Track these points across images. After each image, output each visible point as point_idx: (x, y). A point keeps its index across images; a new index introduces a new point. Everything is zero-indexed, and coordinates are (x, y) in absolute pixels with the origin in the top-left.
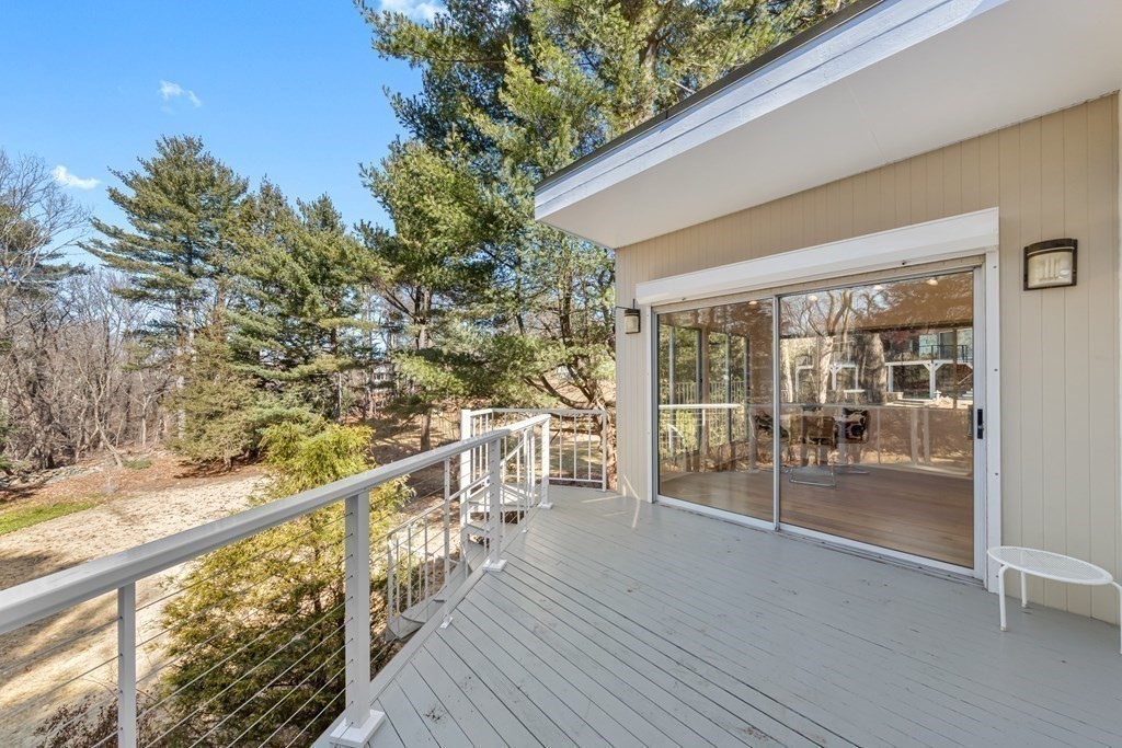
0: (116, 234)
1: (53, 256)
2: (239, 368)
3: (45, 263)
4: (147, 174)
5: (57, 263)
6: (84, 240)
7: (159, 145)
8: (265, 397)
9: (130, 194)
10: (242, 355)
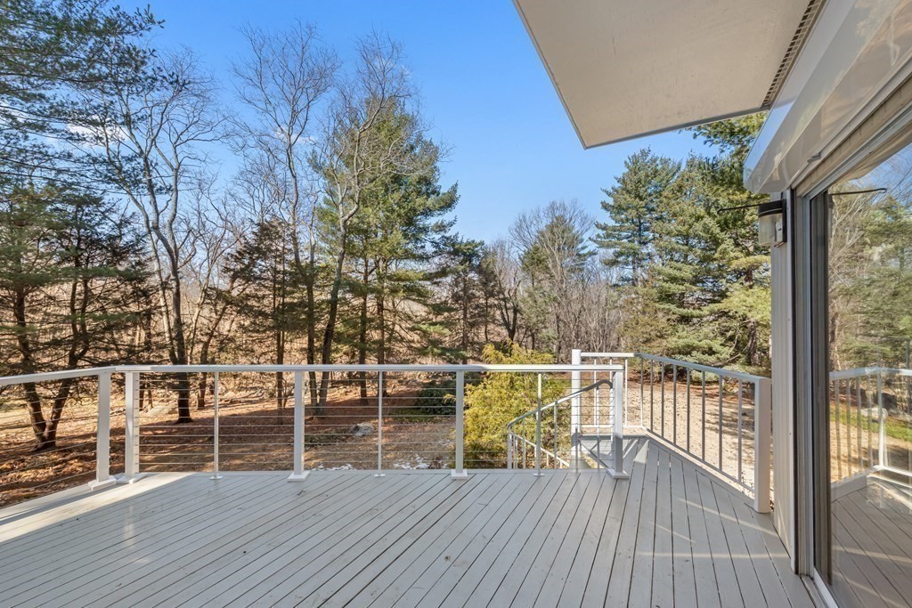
0: (604, 228)
1: (583, 248)
2: (662, 306)
3: (582, 252)
4: (619, 185)
5: (585, 251)
6: (594, 237)
7: (626, 162)
8: (684, 330)
9: (610, 201)
10: (667, 297)
